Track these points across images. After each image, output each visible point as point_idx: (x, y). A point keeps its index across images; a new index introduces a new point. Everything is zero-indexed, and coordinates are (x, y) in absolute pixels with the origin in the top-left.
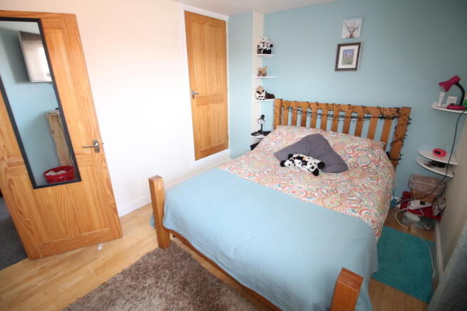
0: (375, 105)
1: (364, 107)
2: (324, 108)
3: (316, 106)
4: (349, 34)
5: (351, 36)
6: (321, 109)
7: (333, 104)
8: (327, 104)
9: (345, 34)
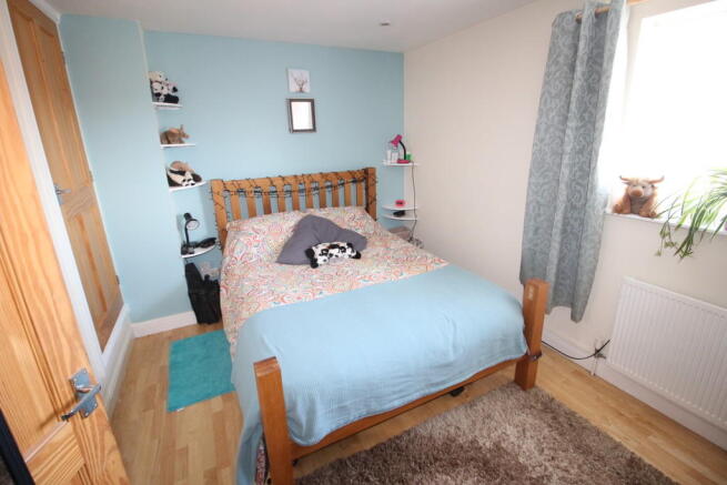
0: (346, 170)
1: (336, 174)
2: (292, 181)
3: (281, 182)
4: (298, 88)
5: (301, 91)
6: (289, 184)
7: (303, 175)
8: (296, 176)
9: (294, 88)
